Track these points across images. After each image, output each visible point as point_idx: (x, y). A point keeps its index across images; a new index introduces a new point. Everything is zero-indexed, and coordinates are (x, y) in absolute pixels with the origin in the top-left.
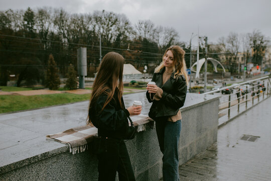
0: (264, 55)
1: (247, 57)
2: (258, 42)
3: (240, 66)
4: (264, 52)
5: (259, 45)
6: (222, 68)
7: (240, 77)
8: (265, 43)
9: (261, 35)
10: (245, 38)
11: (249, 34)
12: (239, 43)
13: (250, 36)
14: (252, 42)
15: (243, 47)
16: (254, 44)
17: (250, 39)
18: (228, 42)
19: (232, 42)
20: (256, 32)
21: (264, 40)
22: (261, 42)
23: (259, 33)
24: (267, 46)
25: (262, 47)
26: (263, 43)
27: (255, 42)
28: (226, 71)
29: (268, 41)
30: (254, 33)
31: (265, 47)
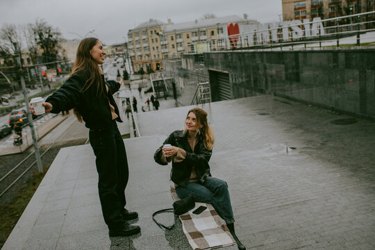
0: (57, 52)
1: (34, 57)
2: (46, 36)
3: (30, 71)
4: (56, 48)
5: (48, 39)
6: (4, 77)
7: (34, 87)
8: (54, 37)
9: (47, 25)
10: (27, 32)
11: (31, 25)
12: (20, 38)
13: (33, 27)
14: (38, 37)
15: (27, 43)
16: (41, 39)
17: (33, 32)
18: (4, 39)
19: (10, 38)
20: (39, 22)
21: (52, 31)
22: (49, 36)
23: (44, 24)
24: (58, 40)
25: (52, 41)
26: (51, 36)
27: (41, 35)
28: (11, 81)
29: (58, 34)
30: (37, 24)
31: (56, 42)
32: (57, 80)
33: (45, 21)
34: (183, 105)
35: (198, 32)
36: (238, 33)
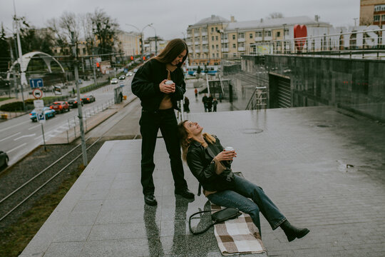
0: (113, 44)
1: (90, 47)
2: (104, 26)
3: (84, 61)
4: (112, 40)
5: (105, 30)
6: (58, 66)
7: (87, 78)
8: (112, 28)
9: (105, 16)
10: (85, 21)
11: (90, 14)
12: (78, 28)
13: (92, 17)
14: (96, 27)
15: (84, 32)
16: (98, 29)
17: (91, 22)
18: (62, 27)
19: (68, 27)
20: (98, 12)
21: (110, 22)
22: (107, 27)
23: (103, 14)
24: (115, 31)
25: (109, 33)
26: (109, 27)
27: (99, 25)
28: (65, 71)
29: (116, 25)
30: (96, 14)
31: (113, 33)
32: (110, 73)
33: (104, 11)
34: (238, 110)
35: (263, 32)
36: (305, 35)
